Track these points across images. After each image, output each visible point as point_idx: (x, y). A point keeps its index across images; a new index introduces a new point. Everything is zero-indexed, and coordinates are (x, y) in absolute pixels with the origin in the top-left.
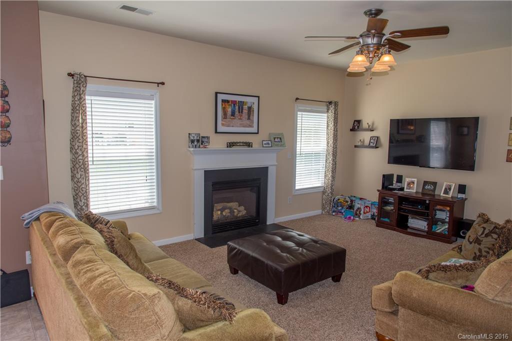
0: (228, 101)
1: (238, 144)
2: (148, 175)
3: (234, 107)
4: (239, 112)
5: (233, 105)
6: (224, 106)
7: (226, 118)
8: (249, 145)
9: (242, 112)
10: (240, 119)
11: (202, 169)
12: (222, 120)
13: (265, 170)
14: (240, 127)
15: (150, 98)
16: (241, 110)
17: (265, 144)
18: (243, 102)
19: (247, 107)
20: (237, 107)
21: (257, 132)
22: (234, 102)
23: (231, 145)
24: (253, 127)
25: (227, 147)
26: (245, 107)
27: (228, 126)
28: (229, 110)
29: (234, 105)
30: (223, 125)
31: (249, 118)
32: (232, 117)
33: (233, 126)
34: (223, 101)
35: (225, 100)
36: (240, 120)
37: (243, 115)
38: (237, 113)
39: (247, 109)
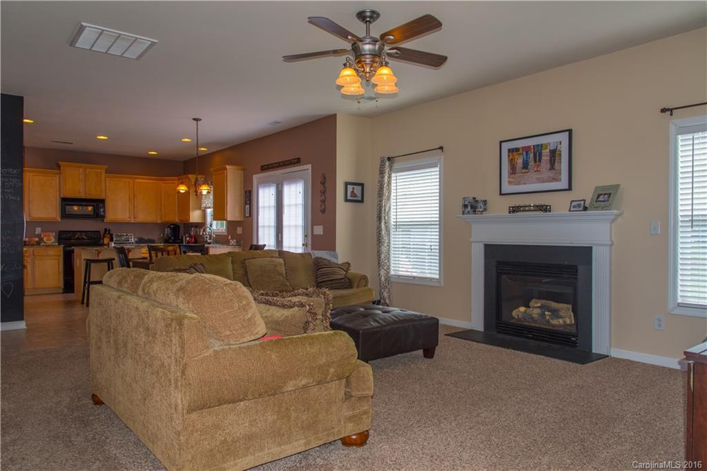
0: (517, 150)
1: (527, 208)
2: (433, 244)
3: (527, 156)
4: (535, 161)
5: (524, 153)
6: (511, 157)
7: (515, 173)
8: (544, 208)
9: (540, 161)
10: (537, 171)
11: (481, 242)
12: (509, 177)
14: (537, 183)
15: (434, 166)
16: (538, 157)
17: (574, 207)
18: (542, 145)
19: (548, 151)
20: (532, 155)
22: (527, 149)
23: (514, 210)
24: (560, 180)
25: (510, 212)
26: (546, 152)
27: (518, 184)
28: (520, 161)
29: (527, 152)
30: (510, 183)
31: (552, 168)
32: (523, 171)
33: (525, 184)
34: (510, 151)
35: (513, 149)
36: (537, 173)
37: (542, 164)
38: (531, 163)
39: (549, 154)
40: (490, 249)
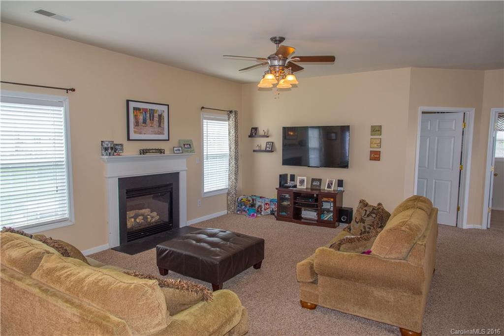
0: (139, 109)
1: (151, 151)
2: (58, 185)
3: (145, 114)
4: (150, 120)
5: (144, 112)
6: (135, 113)
7: (138, 126)
8: (161, 151)
9: (153, 120)
10: (152, 126)
11: (116, 177)
12: (134, 128)
13: (176, 175)
14: (152, 134)
15: (59, 104)
16: (152, 118)
17: (176, 150)
18: (154, 110)
19: (157, 114)
20: (148, 115)
21: (167, 139)
22: (145, 110)
23: (144, 152)
24: (164, 134)
25: (140, 154)
26: (156, 115)
27: (140, 133)
28: (141, 118)
29: (145, 112)
30: (135, 132)
31: (160, 126)
32: (144, 125)
33: (145, 134)
34: (135, 109)
35: (137, 108)
36: (151, 128)
37: (155, 122)
38: (148, 121)
39: (158, 117)
40: (122, 182)
